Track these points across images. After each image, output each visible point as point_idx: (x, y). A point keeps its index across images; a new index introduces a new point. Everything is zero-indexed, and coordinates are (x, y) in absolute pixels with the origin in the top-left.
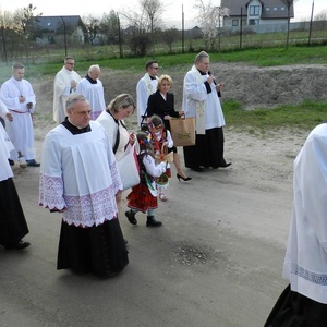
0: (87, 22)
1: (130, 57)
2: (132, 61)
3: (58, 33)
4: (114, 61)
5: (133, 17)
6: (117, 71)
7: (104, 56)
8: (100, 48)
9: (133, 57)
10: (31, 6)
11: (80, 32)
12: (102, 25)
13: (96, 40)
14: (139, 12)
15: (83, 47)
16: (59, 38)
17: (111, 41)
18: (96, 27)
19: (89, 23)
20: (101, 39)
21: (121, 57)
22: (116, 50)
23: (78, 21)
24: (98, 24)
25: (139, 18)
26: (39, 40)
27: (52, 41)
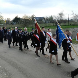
0: (46, 18)
1: (55, 26)
3: (39, 21)
4: (52, 27)
5: (57, 17)
6: (52, 29)
7: (49, 26)
8: (48, 24)
11: (44, 20)
12: (49, 19)
13: (47, 22)
14: (58, 16)
17: (51, 22)
18: (48, 19)
20: (48, 22)
21: (53, 26)
22: (52, 24)
23: (44, 18)
24: (48, 18)
25: (58, 17)
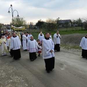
0: (72, 21)
1: (84, 30)
2: (85, 31)
3: (65, 24)
4: (80, 31)
5: (86, 19)
6: (81, 34)
7: (77, 30)
8: (76, 28)
9: (86, 30)
10: (59, 18)
11: (70, 23)
12: (76, 22)
13: (74, 26)
15: (71, 27)
16: (65, 25)
17: (79, 26)
18: (75, 22)
19: (73, 21)
20: (76, 25)
21: (82, 30)
22: (80, 28)
23: (70, 21)
26: (60, 26)
27: (63, 26)
